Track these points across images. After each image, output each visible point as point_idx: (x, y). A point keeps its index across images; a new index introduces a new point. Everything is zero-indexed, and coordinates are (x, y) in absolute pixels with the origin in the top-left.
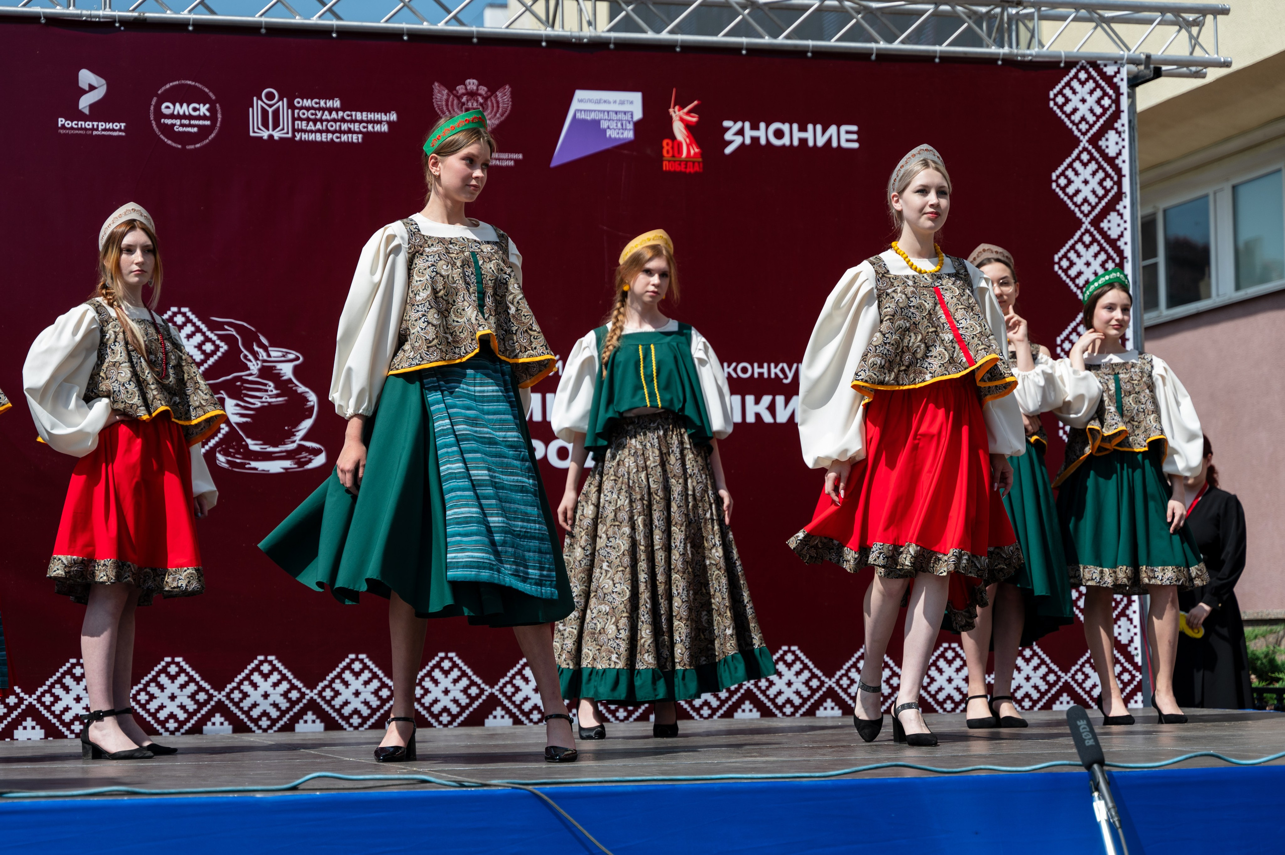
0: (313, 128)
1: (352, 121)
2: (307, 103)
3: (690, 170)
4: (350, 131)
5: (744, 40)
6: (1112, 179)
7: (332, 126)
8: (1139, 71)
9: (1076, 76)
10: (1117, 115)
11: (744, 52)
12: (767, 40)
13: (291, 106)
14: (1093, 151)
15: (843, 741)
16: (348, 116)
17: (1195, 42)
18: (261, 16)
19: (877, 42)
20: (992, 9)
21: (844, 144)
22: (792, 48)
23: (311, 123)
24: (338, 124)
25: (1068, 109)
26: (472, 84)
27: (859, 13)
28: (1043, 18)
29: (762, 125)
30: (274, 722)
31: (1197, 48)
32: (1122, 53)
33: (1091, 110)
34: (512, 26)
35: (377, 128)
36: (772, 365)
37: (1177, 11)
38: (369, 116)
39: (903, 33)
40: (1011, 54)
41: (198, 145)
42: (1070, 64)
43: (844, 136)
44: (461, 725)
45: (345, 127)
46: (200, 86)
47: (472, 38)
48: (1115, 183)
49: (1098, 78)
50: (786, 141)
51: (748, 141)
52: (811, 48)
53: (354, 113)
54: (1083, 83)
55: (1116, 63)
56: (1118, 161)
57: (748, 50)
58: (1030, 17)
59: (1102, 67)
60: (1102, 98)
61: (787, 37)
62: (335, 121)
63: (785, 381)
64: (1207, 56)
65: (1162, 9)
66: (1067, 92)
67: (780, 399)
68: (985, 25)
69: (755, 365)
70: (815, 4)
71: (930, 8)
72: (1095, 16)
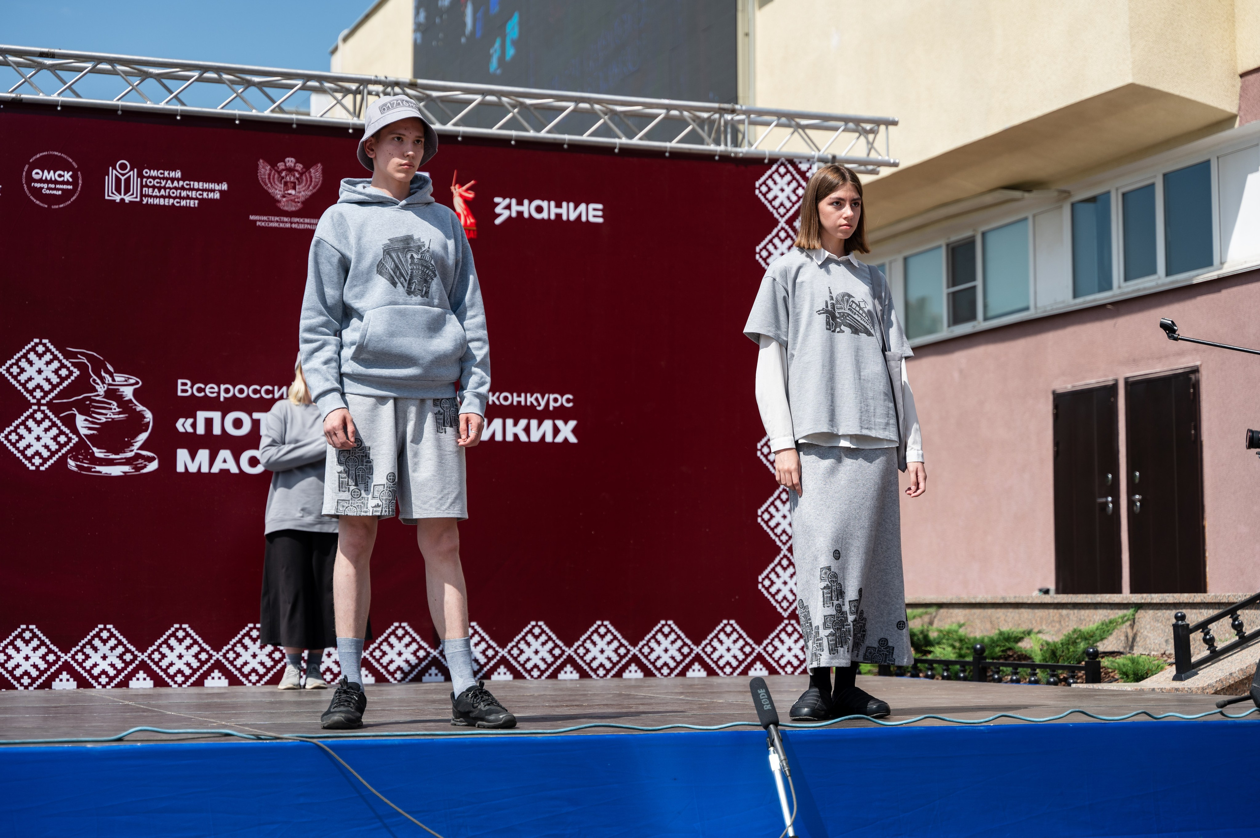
0: (158, 194)
1: (190, 189)
2: (154, 173)
4: (188, 197)
5: (514, 133)
7: (173, 193)
9: (777, 171)
11: (513, 142)
12: (531, 134)
13: (140, 175)
14: (789, 230)
15: (577, 700)
16: (187, 185)
17: (871, 146)
18: (118, 100)
19: (619, 138)
20: (712, 115)
21: (592, 219)
22: (552, 141)
23: (156, 190)
24: (179, 191)
25: (770, 196)
26: (290, 161)
27: (606, 114)
28: (753, 123)
29: (526, 202)
30: (111, 679)
31: (873, 151)
32: (813, 153)
33: (788, 198)
34: (325, 116)
35: (211, 195)
36: (528, 395)
37: (858, 121)
38: (205, 185)
39: (641, 131)
40: (726, 151)
41: (61, 206)
42: (773, 161)
43: (591, 213)
44: (266, 683)
45: (184, 194)
46: (65, 157)
47: (292, 124)
49: (794, 172)
50: (544, 215)
51: (514, 215)
52: (566, 142)
53: (192, 183)
54: (782, 176)
55: (808, 160)
57: (516, 141)
58: (742, 122)
59: (797, 163)
60: (797, 188)
61: (549, 132)
62: (176, 188)
63: (539, 408)
64: (880, 158)
65: (846, 120)
66: (770, 183)
67: (534, 423)
68: (706, 128)
69: (515, 395)
70: (571, 106)
71: (663, 112)
72: (793, 123)
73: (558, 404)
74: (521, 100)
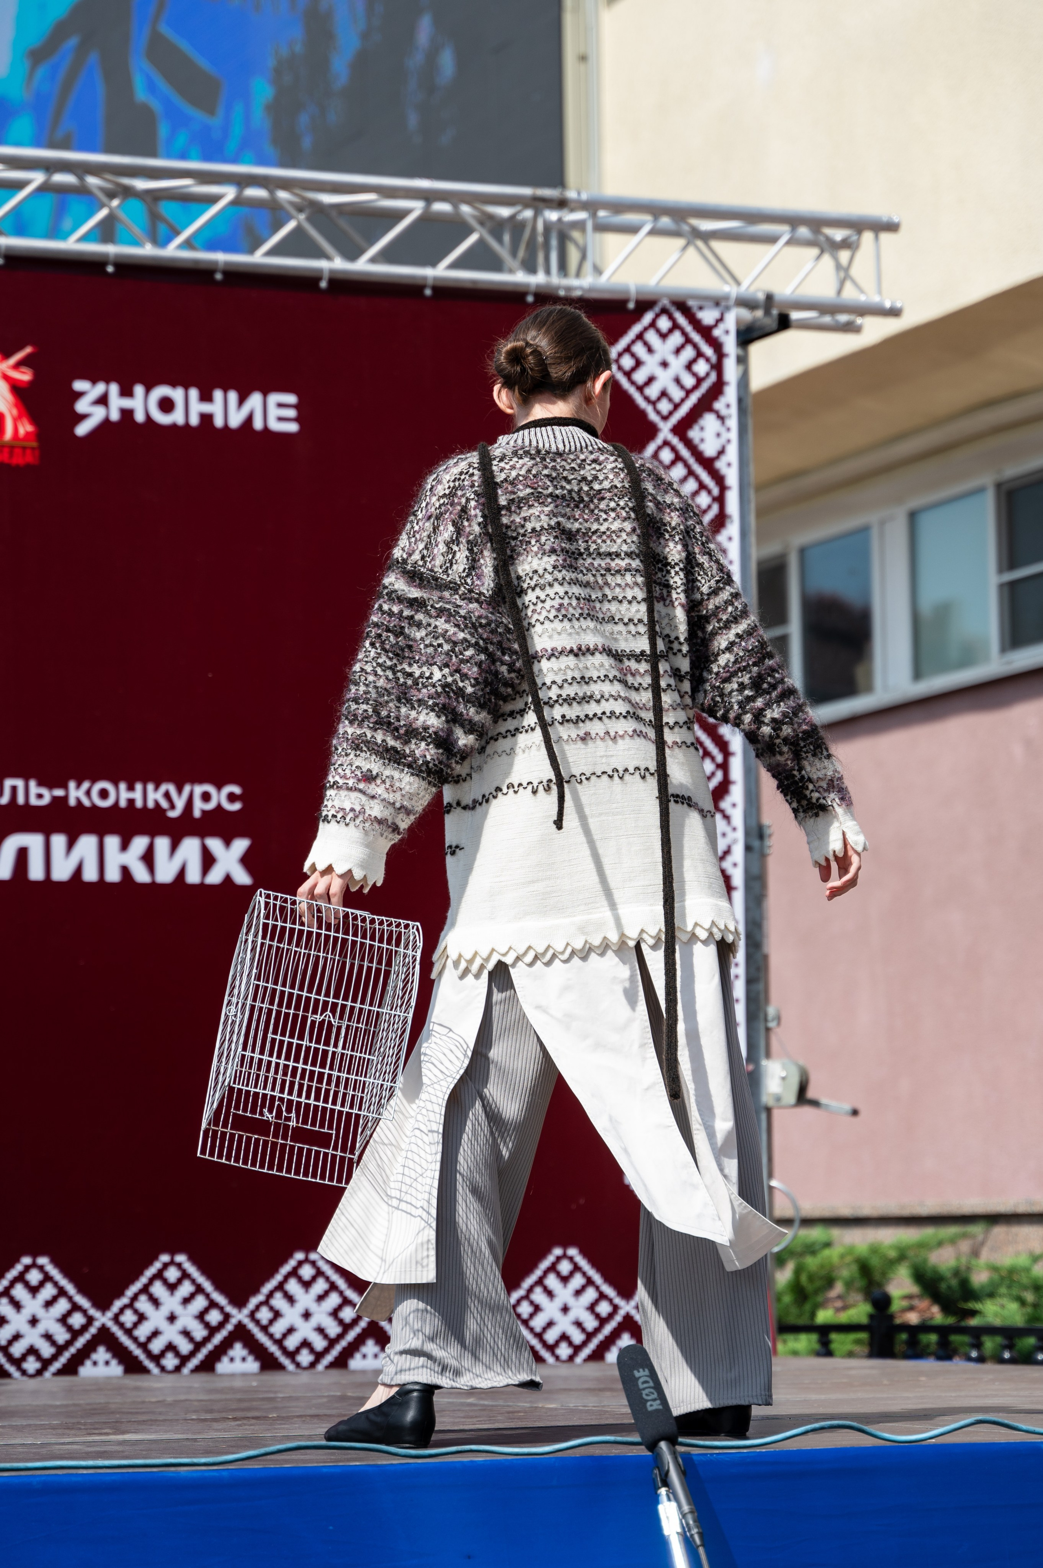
3: (18, 460)
5: (110, 249)
6: (709, 492)
8: (755, 321)
9: (653, 324)
10: (717, 389)
11: (110, 269)
12: (148, 250)
14: (679, 446)
15: (257, 1409)
17: (844, 274)
19: (328, 258)
20: (519, 212)
21: (275, 426)
22: (191, 265)
25: (640, 377)
27: (300, 210)
28: (602, 228)
29: (139, 390)
31: (848, 285)
32: (726, 289)
33: (677, 381)
36: (150, 787)
37: (816, 223)
39: (372, 245)
40: (548, 286)
42: (645, 305)
43: (274, 412)
48: (715, 499)
49: (689, 329)
50: (177, 417)
51: (115, 416)
52: (221, 266)
54: (664, 336)
55: (717, 304)
56: (720, 465)
57: (116, 265)
58: (580, 225)
59: (695, 310)
60: (694, 361)
61: (183, 246)
63: (173, 814)
64: (863, 298)
65: (793, 221)
66: (639, 349)
67: (162, 844)
68: (507, 238)
69: (123, 786)
70: (229, 193)
71: (417, 207)
72: (686, 228)
73: (211, 806)
74: (126, 181)
